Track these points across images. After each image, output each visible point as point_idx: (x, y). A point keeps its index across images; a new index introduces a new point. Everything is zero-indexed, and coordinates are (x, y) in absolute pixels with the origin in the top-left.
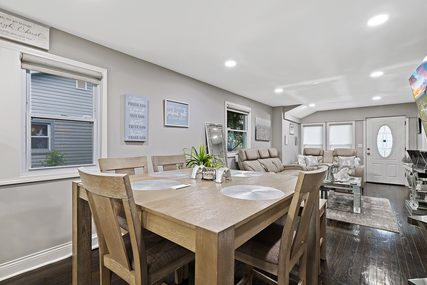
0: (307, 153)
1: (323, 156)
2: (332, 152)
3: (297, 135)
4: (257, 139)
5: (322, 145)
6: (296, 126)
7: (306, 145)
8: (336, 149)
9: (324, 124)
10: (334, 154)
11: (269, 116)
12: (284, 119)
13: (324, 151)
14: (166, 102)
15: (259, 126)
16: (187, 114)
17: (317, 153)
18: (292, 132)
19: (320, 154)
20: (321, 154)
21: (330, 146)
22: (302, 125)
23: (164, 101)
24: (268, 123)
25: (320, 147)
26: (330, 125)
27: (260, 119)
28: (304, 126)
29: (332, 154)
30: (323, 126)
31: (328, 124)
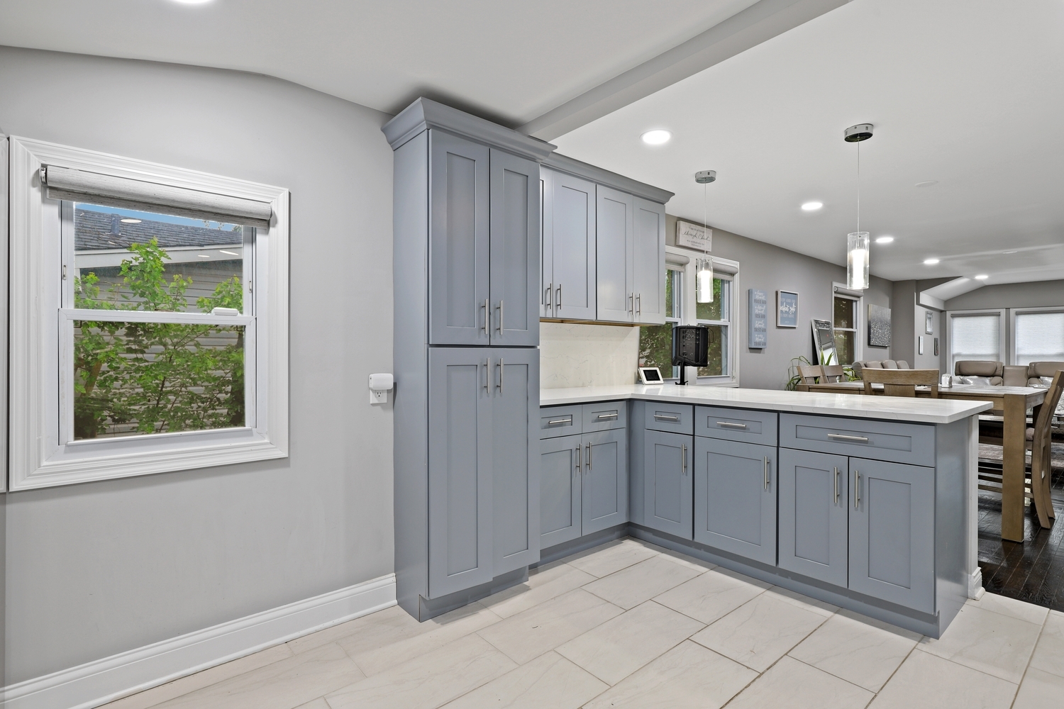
0: (965, 370)
1: (1002, 377)
2: (1025, 368)
3: (937, 336)
4: (872, 343)
5: (998, 356)
6: (936, 315)
7: (959, 355)
8: (1035, 363)
9: (1003, 312)
10: (1030, 372)
11: (887, 300)
12: (917, 304)
13: (1006, 368)
14: (780, 294)
15: (874, 320)
16: (796, 308)
17: (989, 370)
18: (929, 330)
19: (994, 373)
20: (997, 373)
21: (1018, 356)
22: (949, 314)
23: (777, 292)
24: (887, 313)
25: (993, 359)
26: (1018, 314)
27: (876, 307)
28: (954, 316)
29: (1025, 372)
30: (999, 315)
31: (1013, 311)
